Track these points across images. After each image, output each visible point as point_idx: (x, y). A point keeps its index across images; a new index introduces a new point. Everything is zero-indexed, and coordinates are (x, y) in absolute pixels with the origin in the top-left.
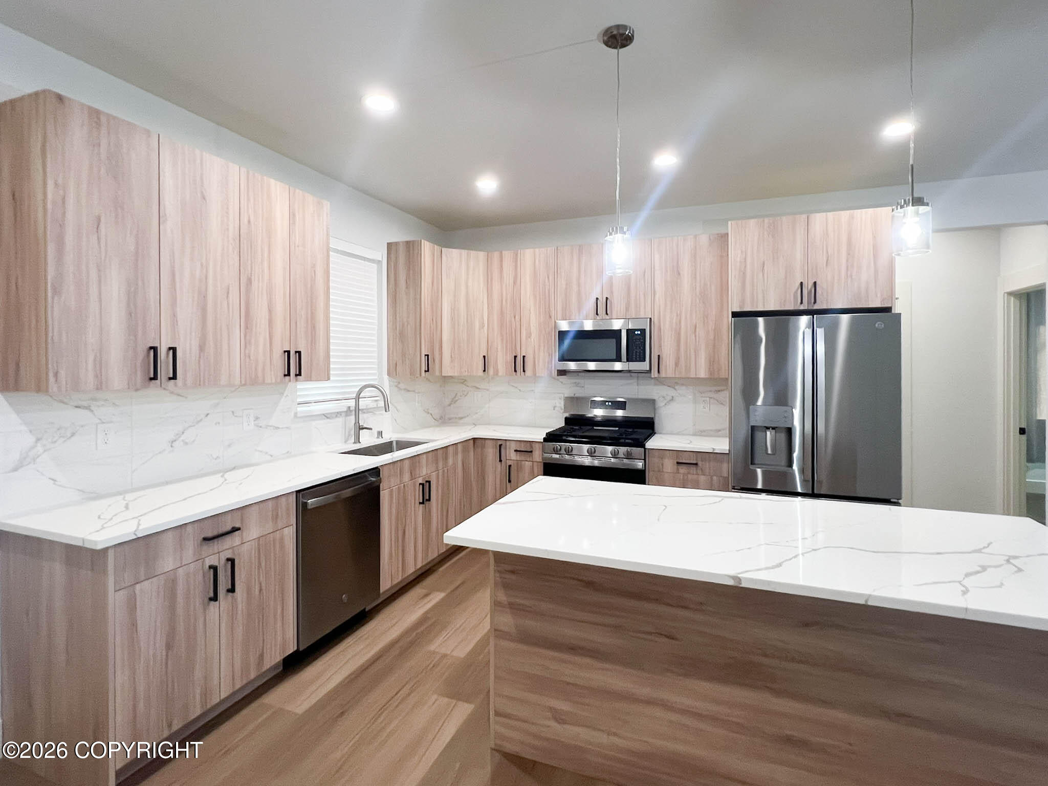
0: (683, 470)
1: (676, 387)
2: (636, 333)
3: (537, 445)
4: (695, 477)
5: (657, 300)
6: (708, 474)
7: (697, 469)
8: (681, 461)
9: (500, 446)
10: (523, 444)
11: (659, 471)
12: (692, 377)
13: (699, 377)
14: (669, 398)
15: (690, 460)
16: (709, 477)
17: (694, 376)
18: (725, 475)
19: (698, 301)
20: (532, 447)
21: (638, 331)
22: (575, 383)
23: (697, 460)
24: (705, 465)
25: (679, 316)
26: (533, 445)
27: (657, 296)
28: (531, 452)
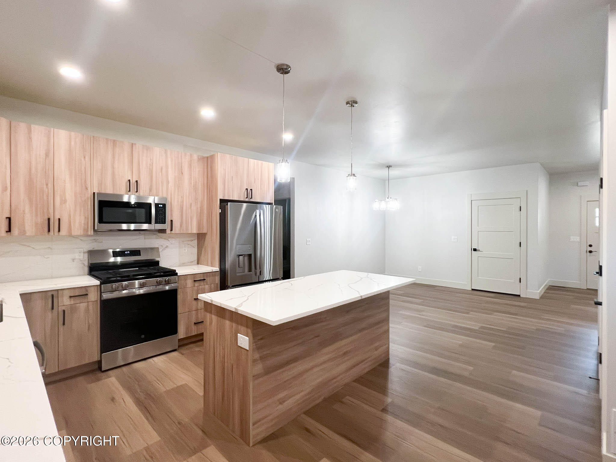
0: (197, 284)
1: (169, 239)
2: (160, 206)
3: (92, 289)
4: (203, 287)
5: (170, 187)
6: (209, 284)
7: (204, 283)
8: (196, 280)
9: (53, 296)
10: (77, 290)
11: (184, 288)
12: (189, 233)
13: (193, 232)
14: (164, 246)
15: (200, 278)
16: (210, 285)
17: (191, 232)
18: (217, 282)
19: (192, 190)
20: (87, 291)
21: (161, 205)
22: (95, 239)
23: (204, 277)
24: (208, 280)
25: (182, 197)
26: (89, 289)
27: (170, 184)
28: (87, 295)
